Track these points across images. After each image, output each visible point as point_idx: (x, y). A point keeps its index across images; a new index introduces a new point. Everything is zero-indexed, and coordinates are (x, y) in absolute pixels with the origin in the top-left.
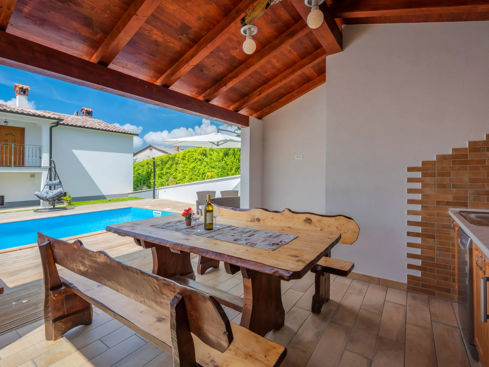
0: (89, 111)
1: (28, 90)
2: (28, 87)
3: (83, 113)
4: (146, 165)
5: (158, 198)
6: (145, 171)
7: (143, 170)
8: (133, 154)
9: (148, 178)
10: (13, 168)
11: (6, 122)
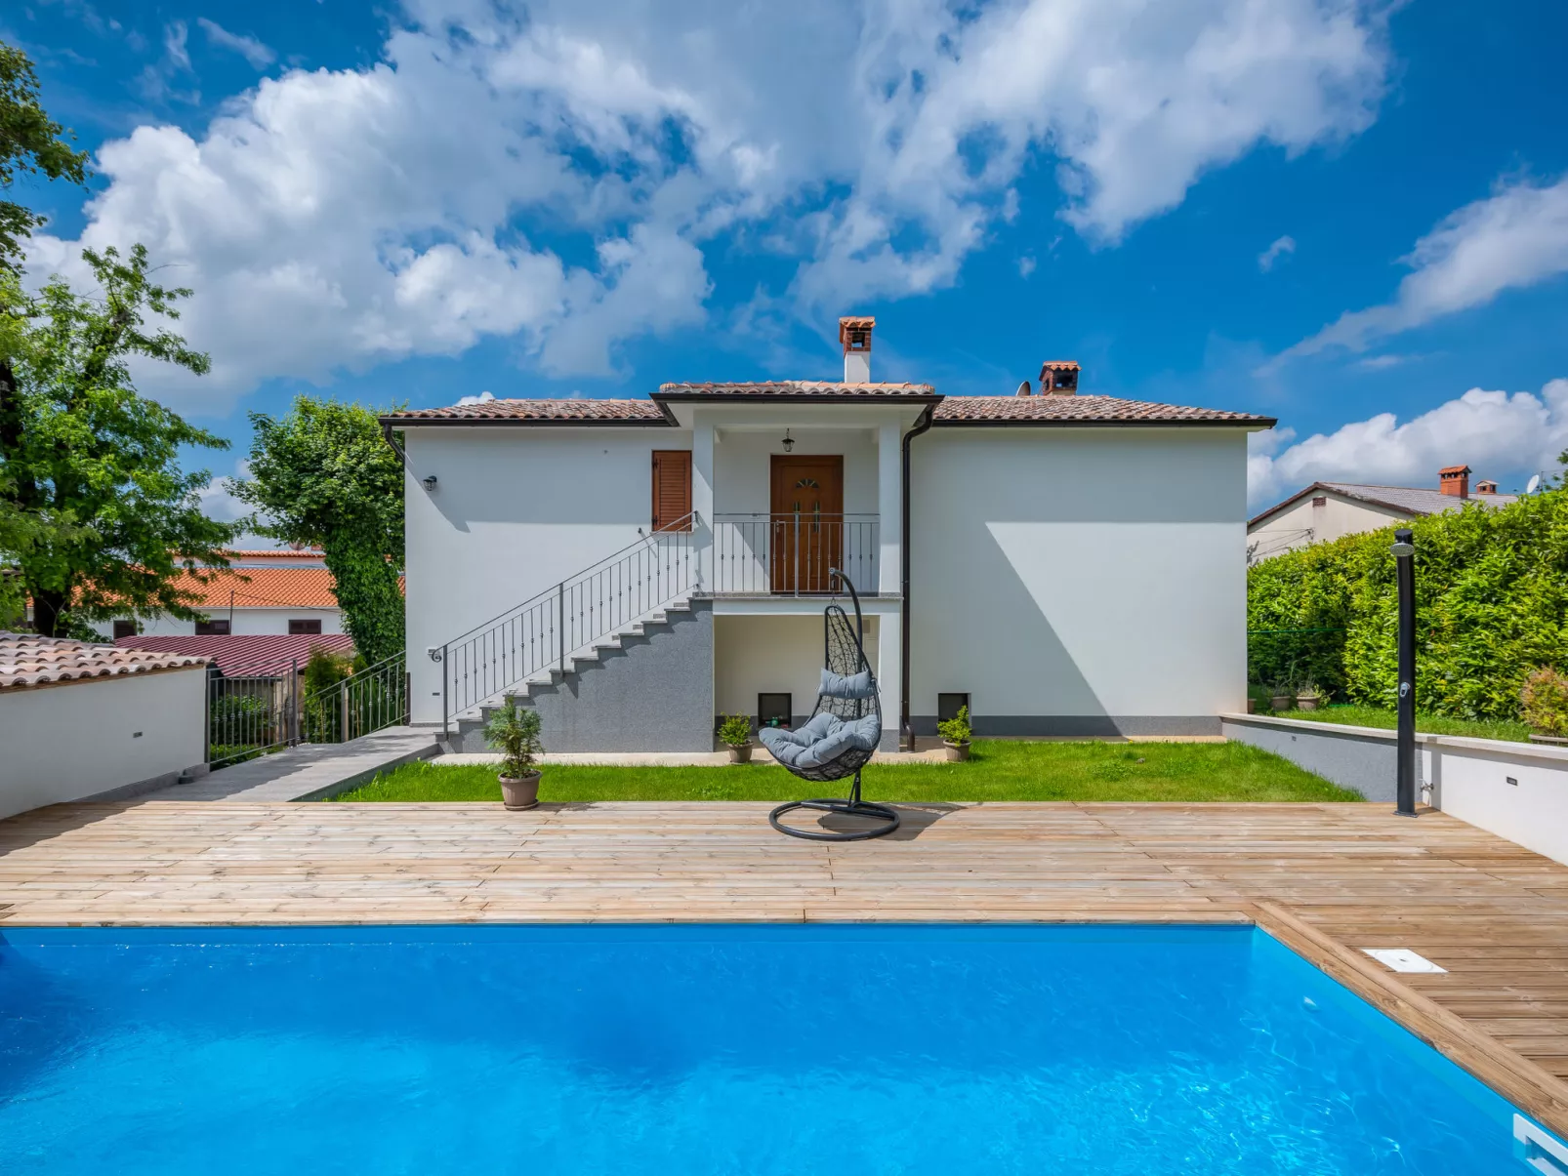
0: (1067, 370)
1: (869, 329)
2: (872, 319)
3: (1047, 382)
4: (1313, 574)
5: (1434, 809)
6: (1307, 602)
7: (1293, 596)
8: (1243, 526)
9: (1327, 639)
10: (797, 600)
11: (788, 441)
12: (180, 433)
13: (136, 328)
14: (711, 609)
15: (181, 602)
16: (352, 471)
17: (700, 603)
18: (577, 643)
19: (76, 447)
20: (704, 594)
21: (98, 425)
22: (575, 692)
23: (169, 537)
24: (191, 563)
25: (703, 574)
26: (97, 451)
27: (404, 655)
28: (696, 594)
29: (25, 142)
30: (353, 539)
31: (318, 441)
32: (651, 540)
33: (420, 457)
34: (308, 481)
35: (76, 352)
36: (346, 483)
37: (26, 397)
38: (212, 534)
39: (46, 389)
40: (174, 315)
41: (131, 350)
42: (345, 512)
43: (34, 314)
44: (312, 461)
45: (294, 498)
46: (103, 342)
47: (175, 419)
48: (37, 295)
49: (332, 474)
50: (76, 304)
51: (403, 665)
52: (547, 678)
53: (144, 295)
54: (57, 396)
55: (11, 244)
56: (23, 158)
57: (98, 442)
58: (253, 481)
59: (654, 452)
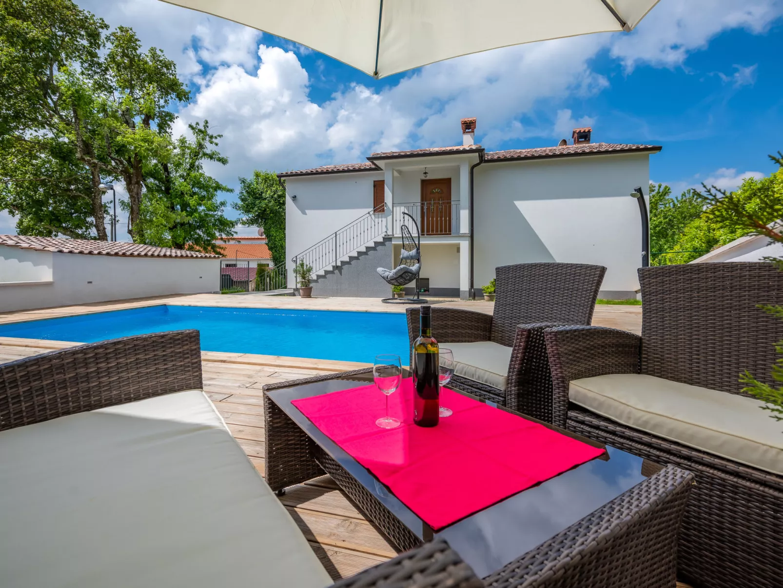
0: (584, 132)
3: (575, 138)
11: (425, 173)
12: (218, 187)
13: (205, 150)
14: (391, 241)
15: (218, 250)
16: (272, 197)
17: (387, 239)
18: (341, 255)
19: (187, 194)
20: (388, 235)
21: (193, 186)
22: (341, 274)
23: (214, 225)
24: (221, 235)
25: (388, 227)
26: (193, 194)
27: (285, 263)
28: (385, 235)
29: (173, 90)
30: (273, 224)
31: (261, 187)
32: (373, 216)
33: (291, 189)
34: (257, 202)
35: (187, 160)
36: (270, 202)
37: (172, 178)
38: (228, 224)
39: (178, 174)
40: (217, 144)
41: (203, 158)
42: (270, 213)
43: (175, 148)
44: (259, 195)
45: (253, 208)
46: (195, 156)
47: (217, 183)
48: (176, 141)
49: (265, 199)
50: (187, 145)
51: (285, 266)
52: (331, 269)
53: (208, 138)
54: (182, 176)
55: (169, 125)
56: (172, 95)
57: (193, 192)
58: (240, 203)
59: (374, 181)
